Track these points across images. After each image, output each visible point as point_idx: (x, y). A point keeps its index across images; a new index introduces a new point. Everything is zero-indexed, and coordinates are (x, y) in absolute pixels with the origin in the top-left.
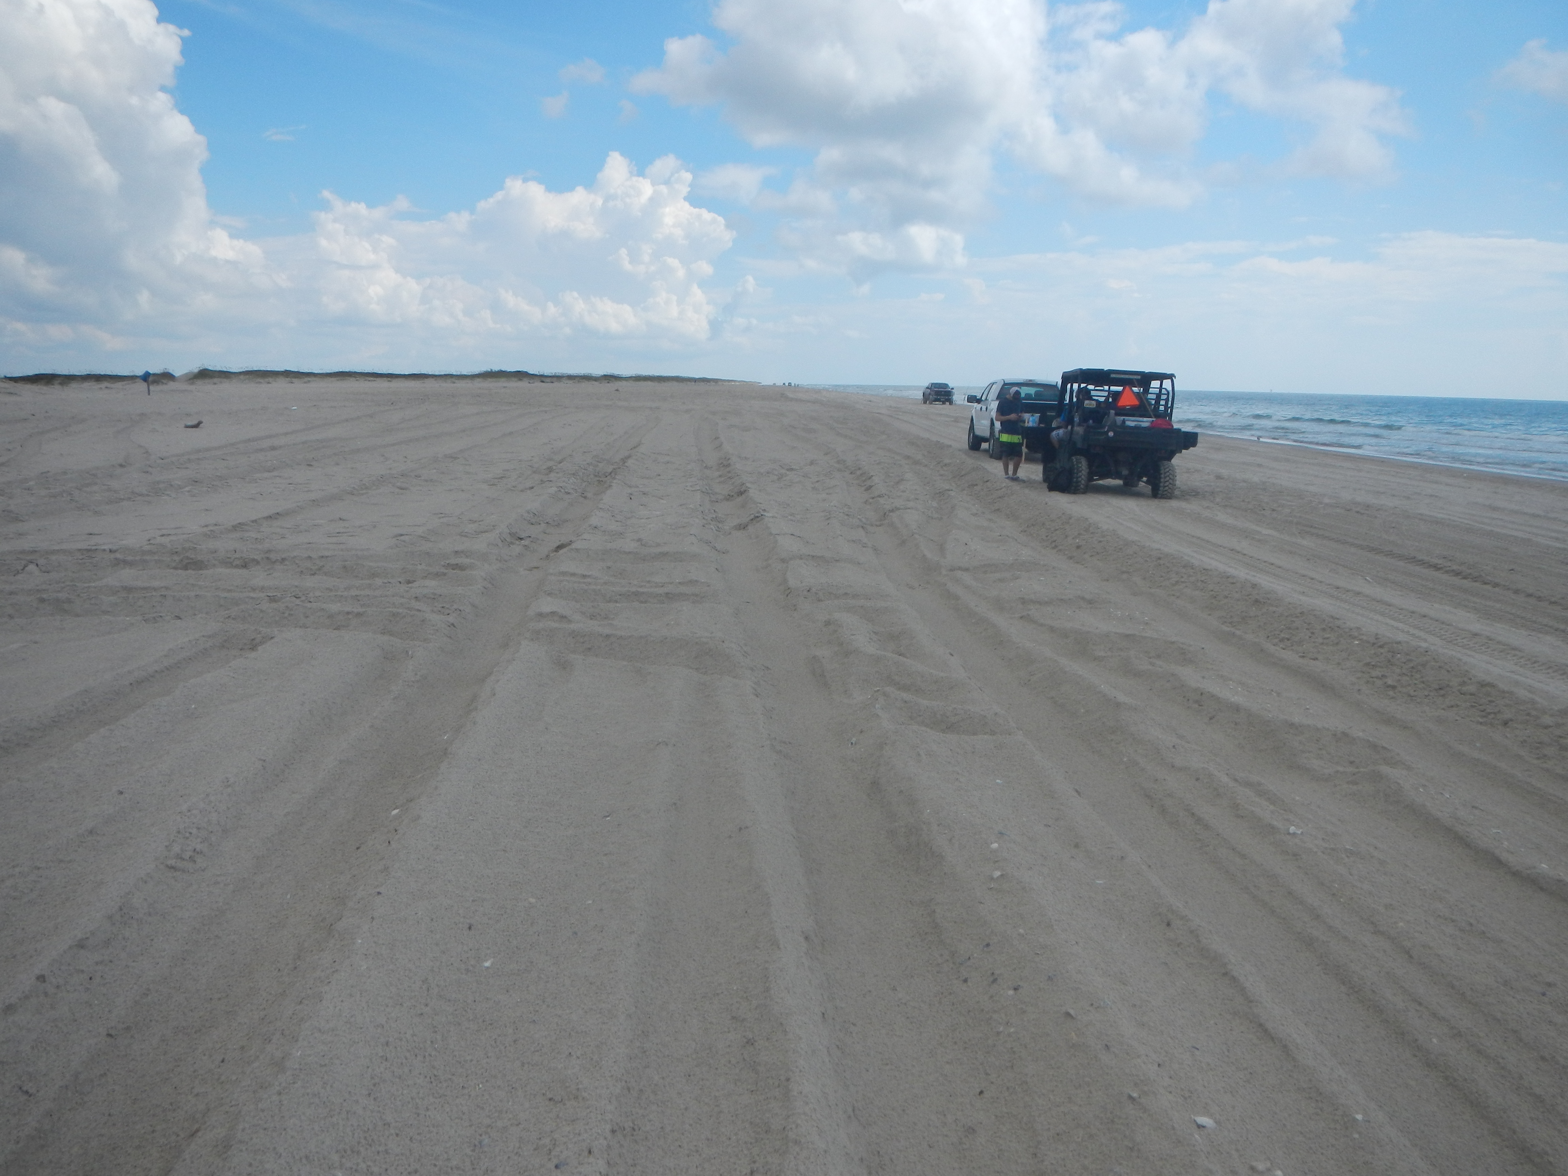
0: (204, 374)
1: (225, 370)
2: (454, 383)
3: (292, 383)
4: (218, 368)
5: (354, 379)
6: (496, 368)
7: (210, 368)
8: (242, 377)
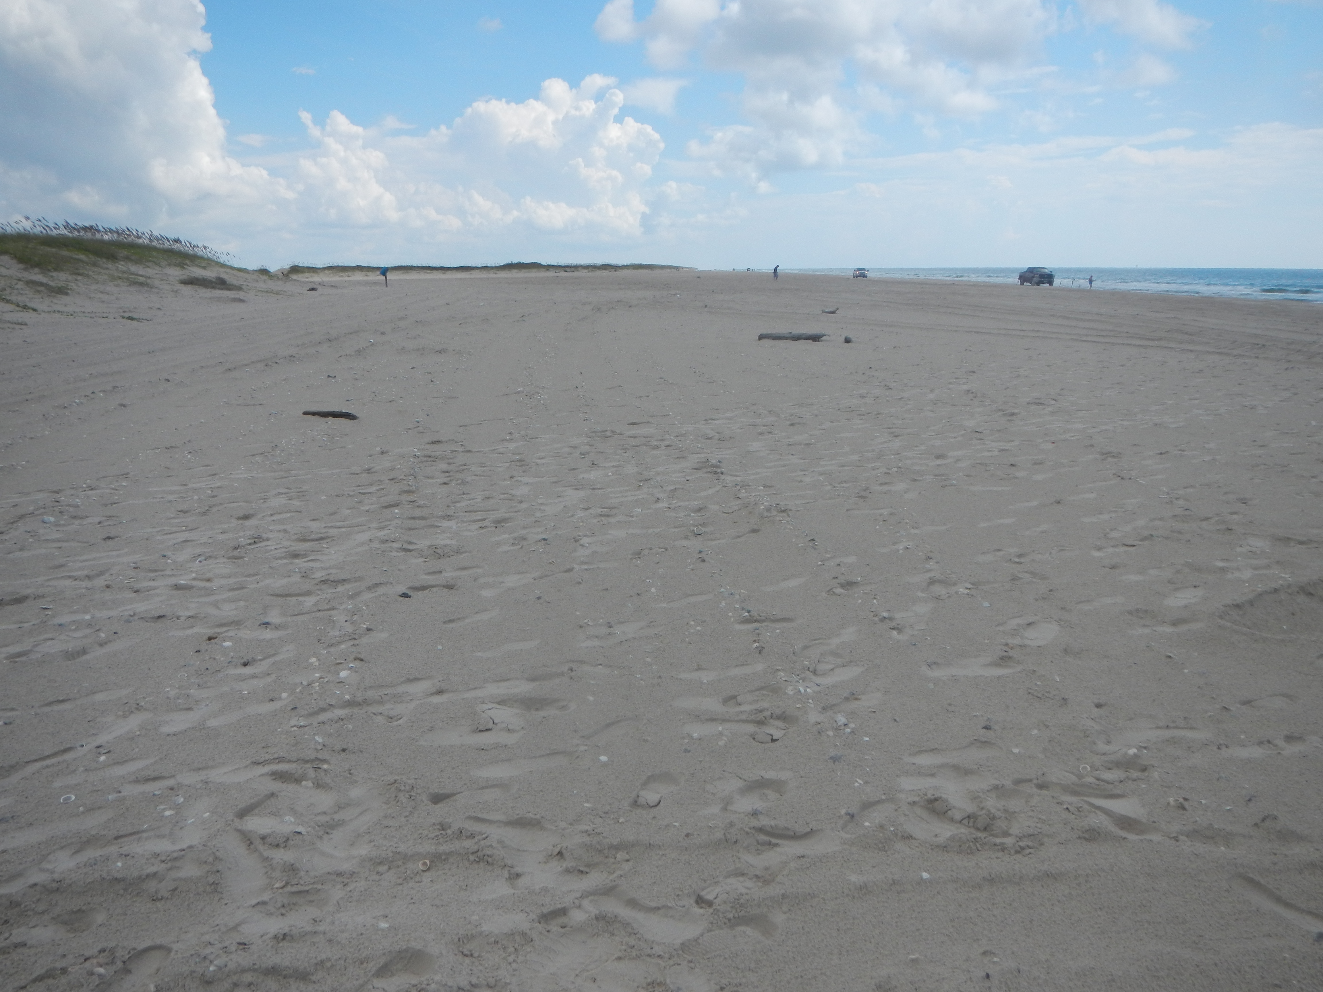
0: (295, 269)
1: (312, 266)
2: (496, 273)
3: (367, 276)
4: (306, 265)
5: (415, 272)
6: (515, 261)
7: (300, 265)
8: (326, 272)
